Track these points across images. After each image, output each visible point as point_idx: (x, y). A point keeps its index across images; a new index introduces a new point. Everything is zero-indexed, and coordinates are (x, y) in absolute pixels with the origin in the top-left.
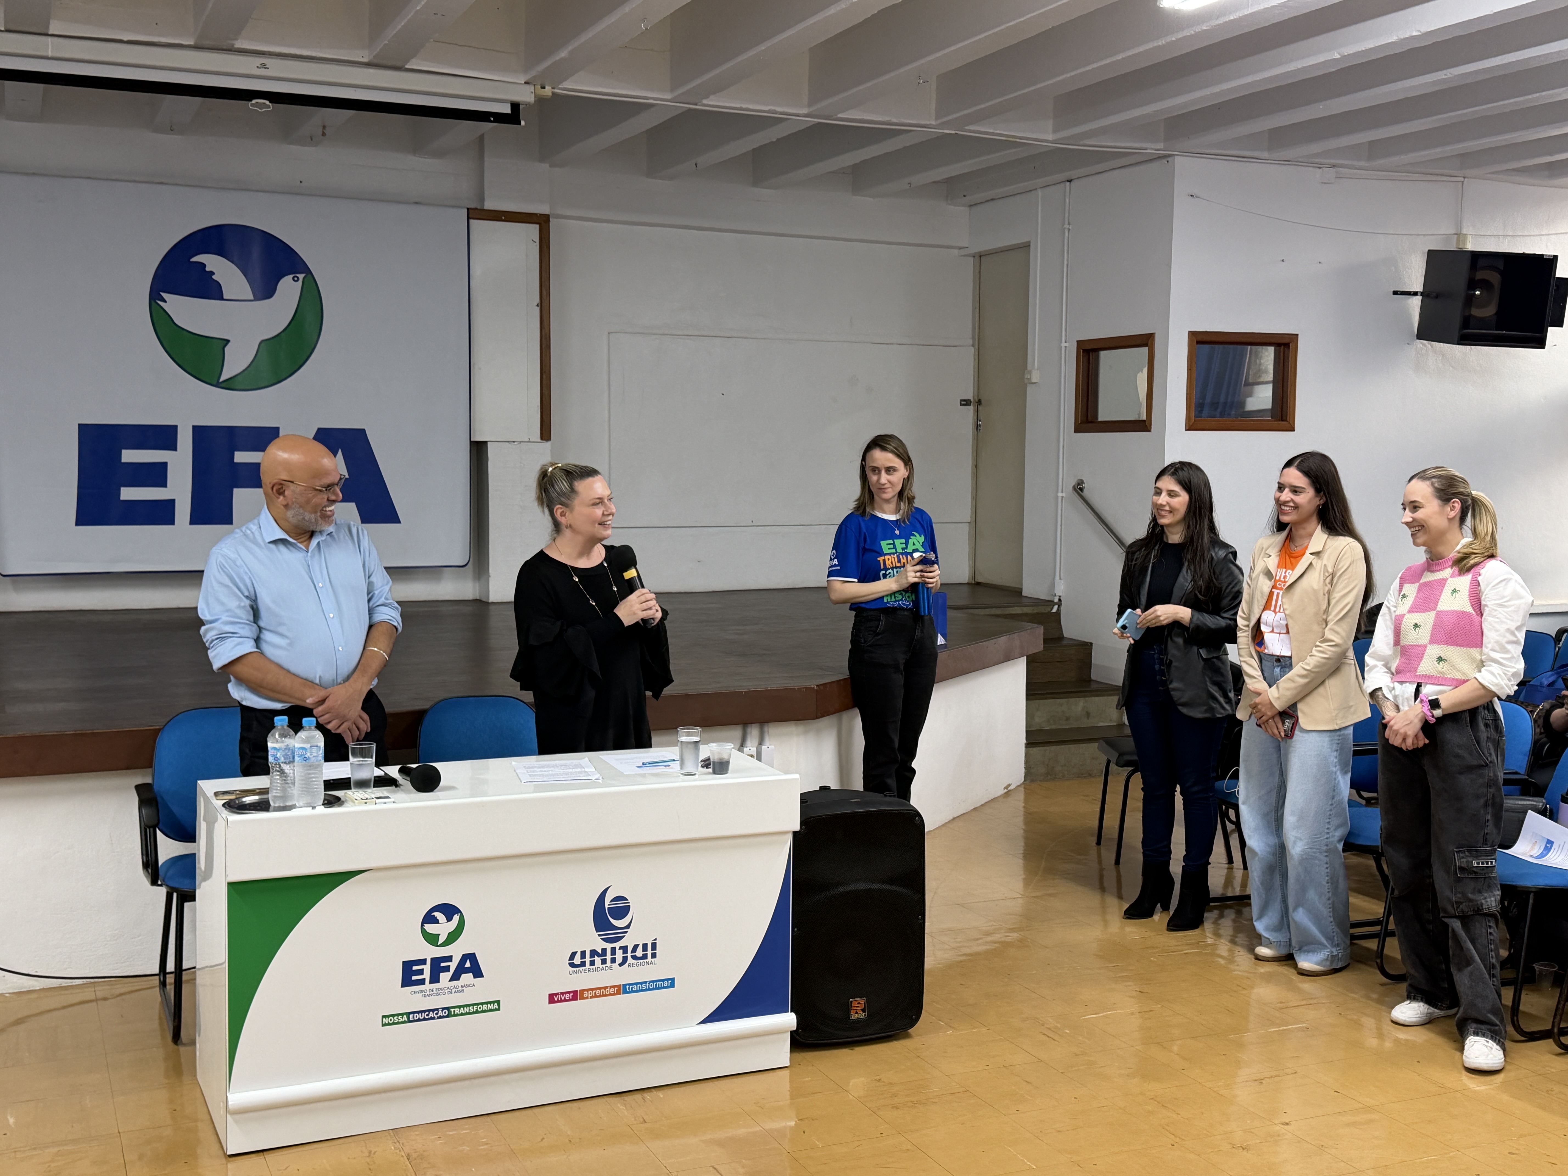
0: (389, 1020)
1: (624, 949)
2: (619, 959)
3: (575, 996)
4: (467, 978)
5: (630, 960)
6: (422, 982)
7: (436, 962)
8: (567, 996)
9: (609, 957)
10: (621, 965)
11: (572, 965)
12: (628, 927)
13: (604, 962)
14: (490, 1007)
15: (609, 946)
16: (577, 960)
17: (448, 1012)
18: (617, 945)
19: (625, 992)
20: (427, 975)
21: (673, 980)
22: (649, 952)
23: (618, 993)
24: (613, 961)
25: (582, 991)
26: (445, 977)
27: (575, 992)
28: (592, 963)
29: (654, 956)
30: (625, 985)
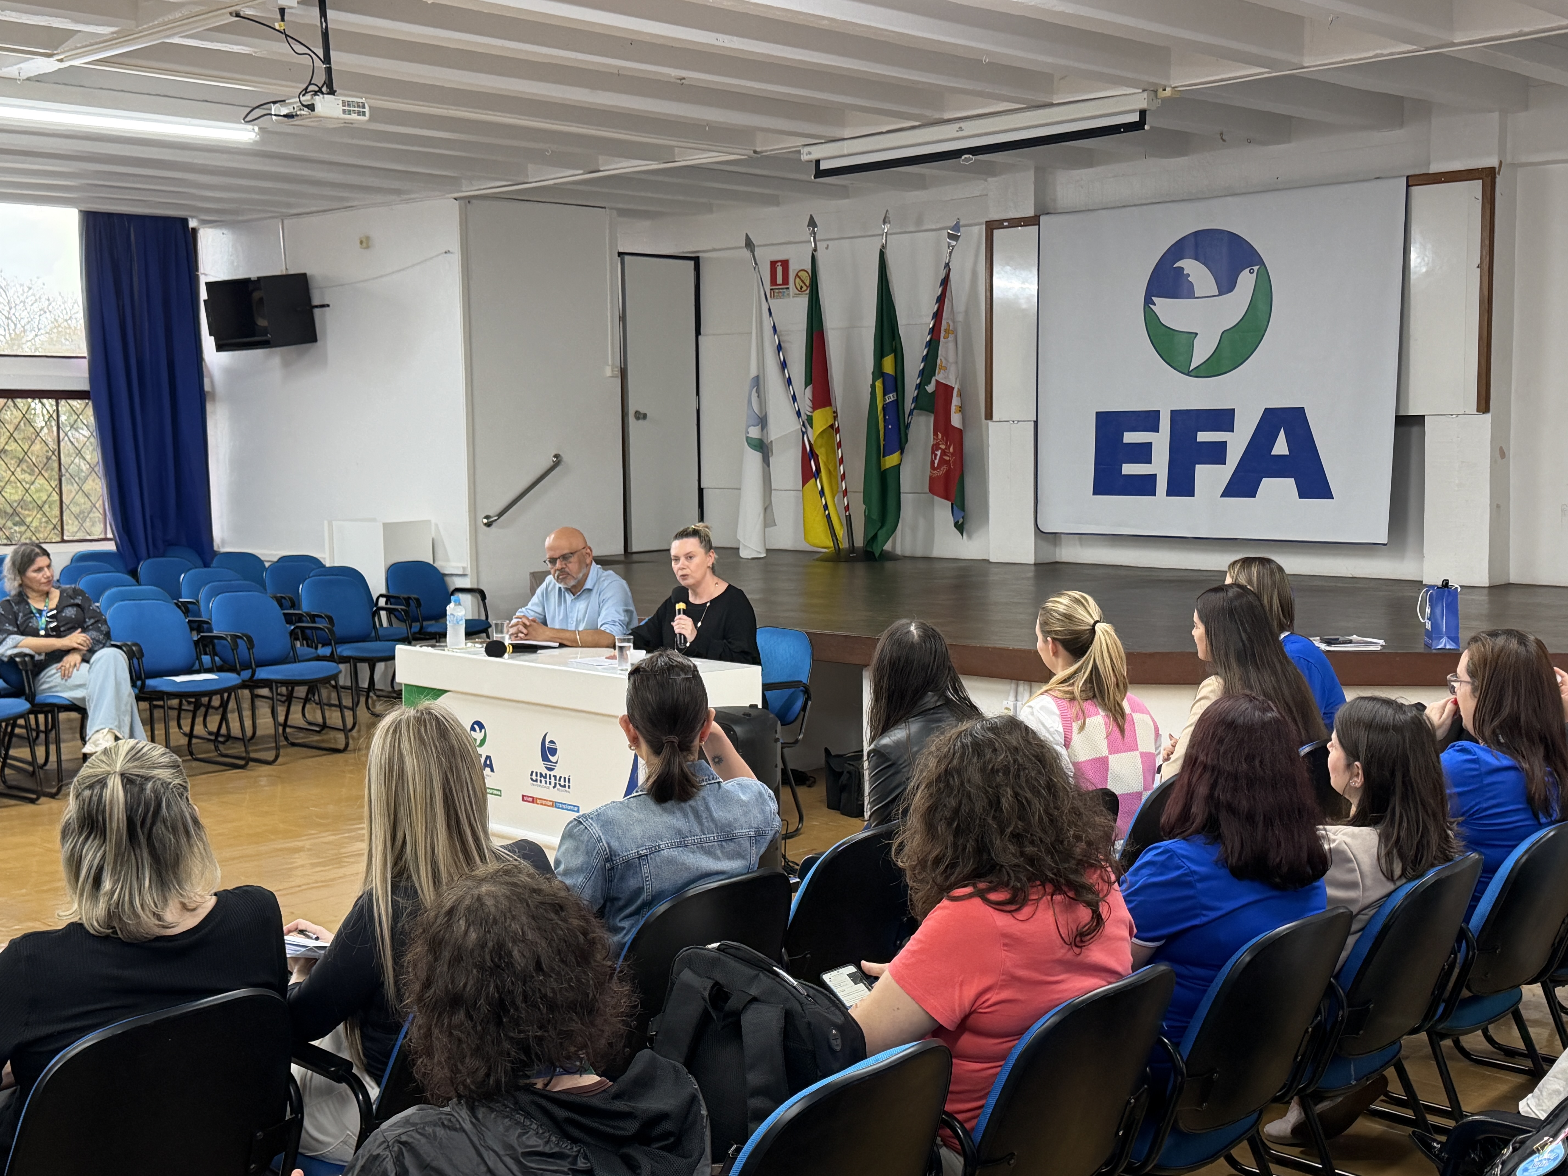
1: (555, 777)
2: (553, 784)
3: (534, 800)
4: (489, 769)
5: (558, 786)
8: (530, 799)
9: (548, 780)
10: (554, 787)
11: (532, 779)
12: (556, 763)
13: (546, 782)
14: (497, 793)
15: (548, 773)
16: (534, 777)
18: (552, 773)
19: (556, 807)
22: (567, 784)
23: (552, 806)
24: (550, 783)
25: (537, 798)
27: (533, 798)
28: (541, 781)
29: (569, 787)
30: (556, 803)
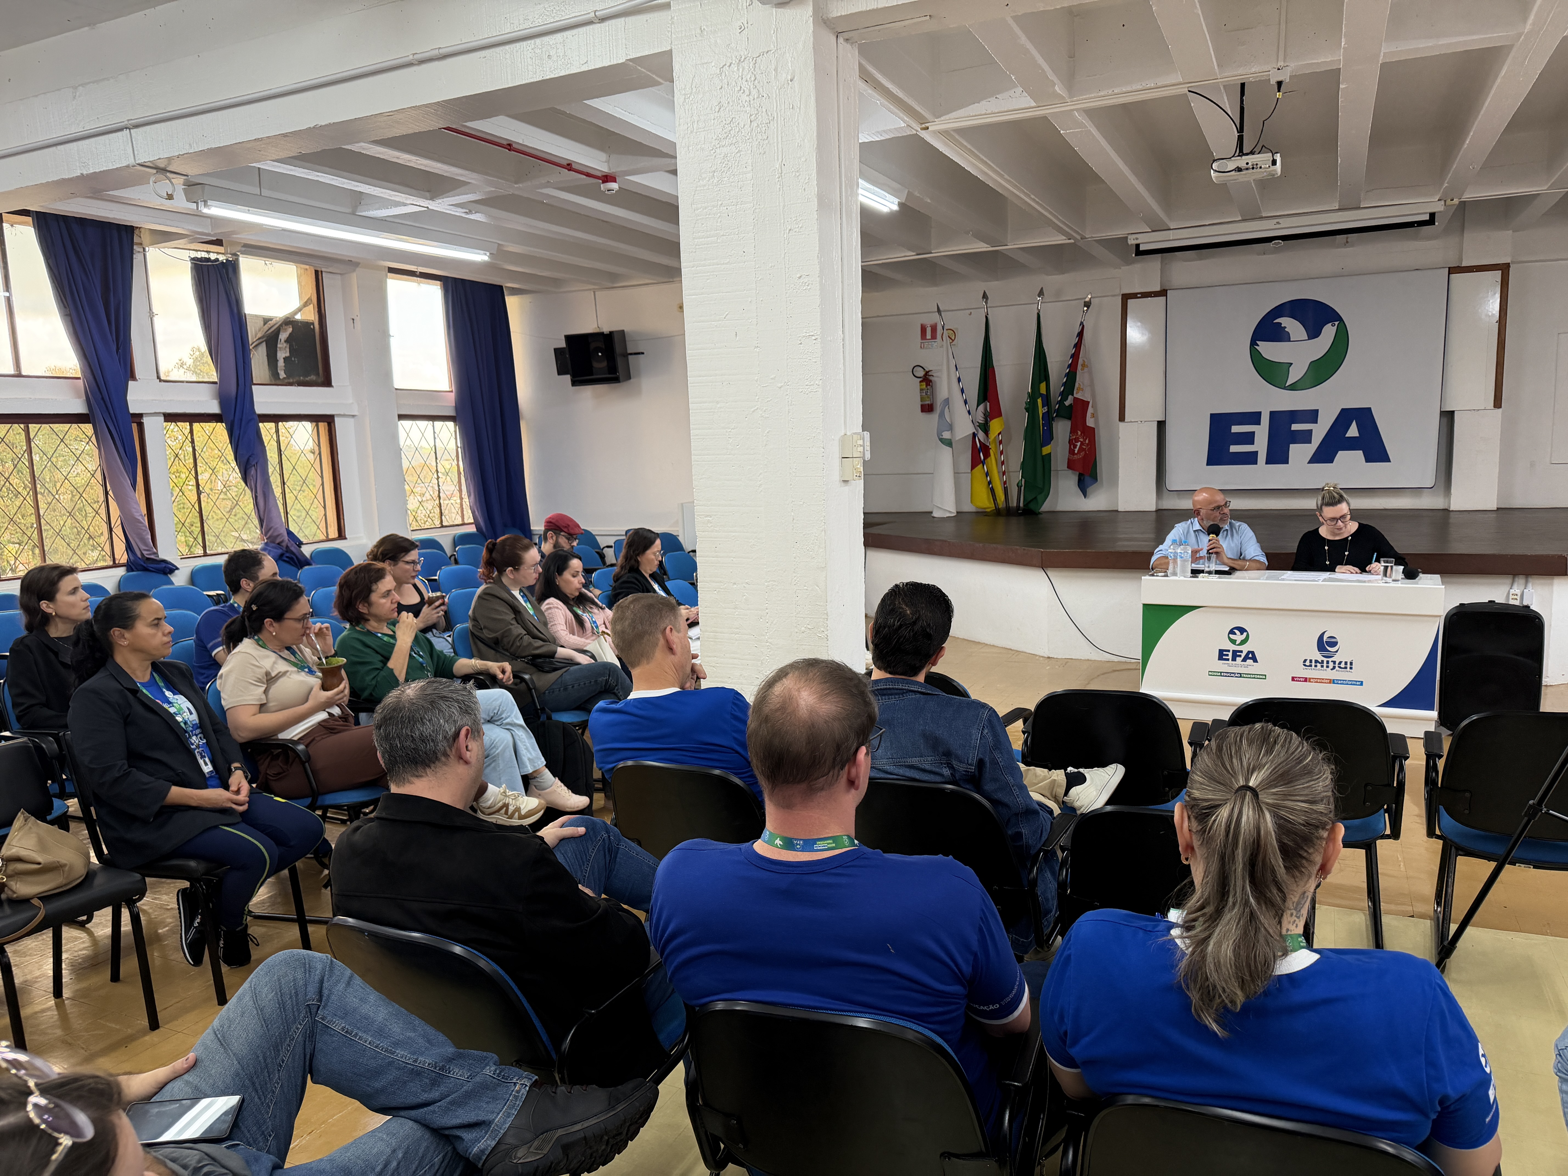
0: (1212, 673)
1: (1334, 662)
2: (1331, 667)
4: (1249, 662)
5: (1337, 668)
6: (1228, 660)
7: (1234, 652)
9: (1325, 664)
10: (1332, 669)
11: (1305, 665)
13: (1322, 666)
14: (1261, 677)
15: (1325, 660)
16: (1308, 663)
17: (1241, 675)
18: (1330, 660)
19: (1334, 683)
20: (1230, 657)
21: (1362, 682)
22: (1348, 666)
23: (1330, 683)
24: (1327, 667)
25: (1310, 679)
26: (1239, 659)
27: (1306, 678)
28: (1316, 666)
29: (1351, 668)
30: (1334, 680)
